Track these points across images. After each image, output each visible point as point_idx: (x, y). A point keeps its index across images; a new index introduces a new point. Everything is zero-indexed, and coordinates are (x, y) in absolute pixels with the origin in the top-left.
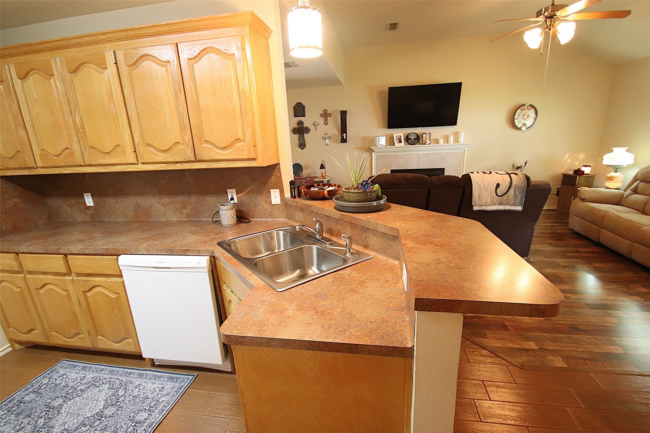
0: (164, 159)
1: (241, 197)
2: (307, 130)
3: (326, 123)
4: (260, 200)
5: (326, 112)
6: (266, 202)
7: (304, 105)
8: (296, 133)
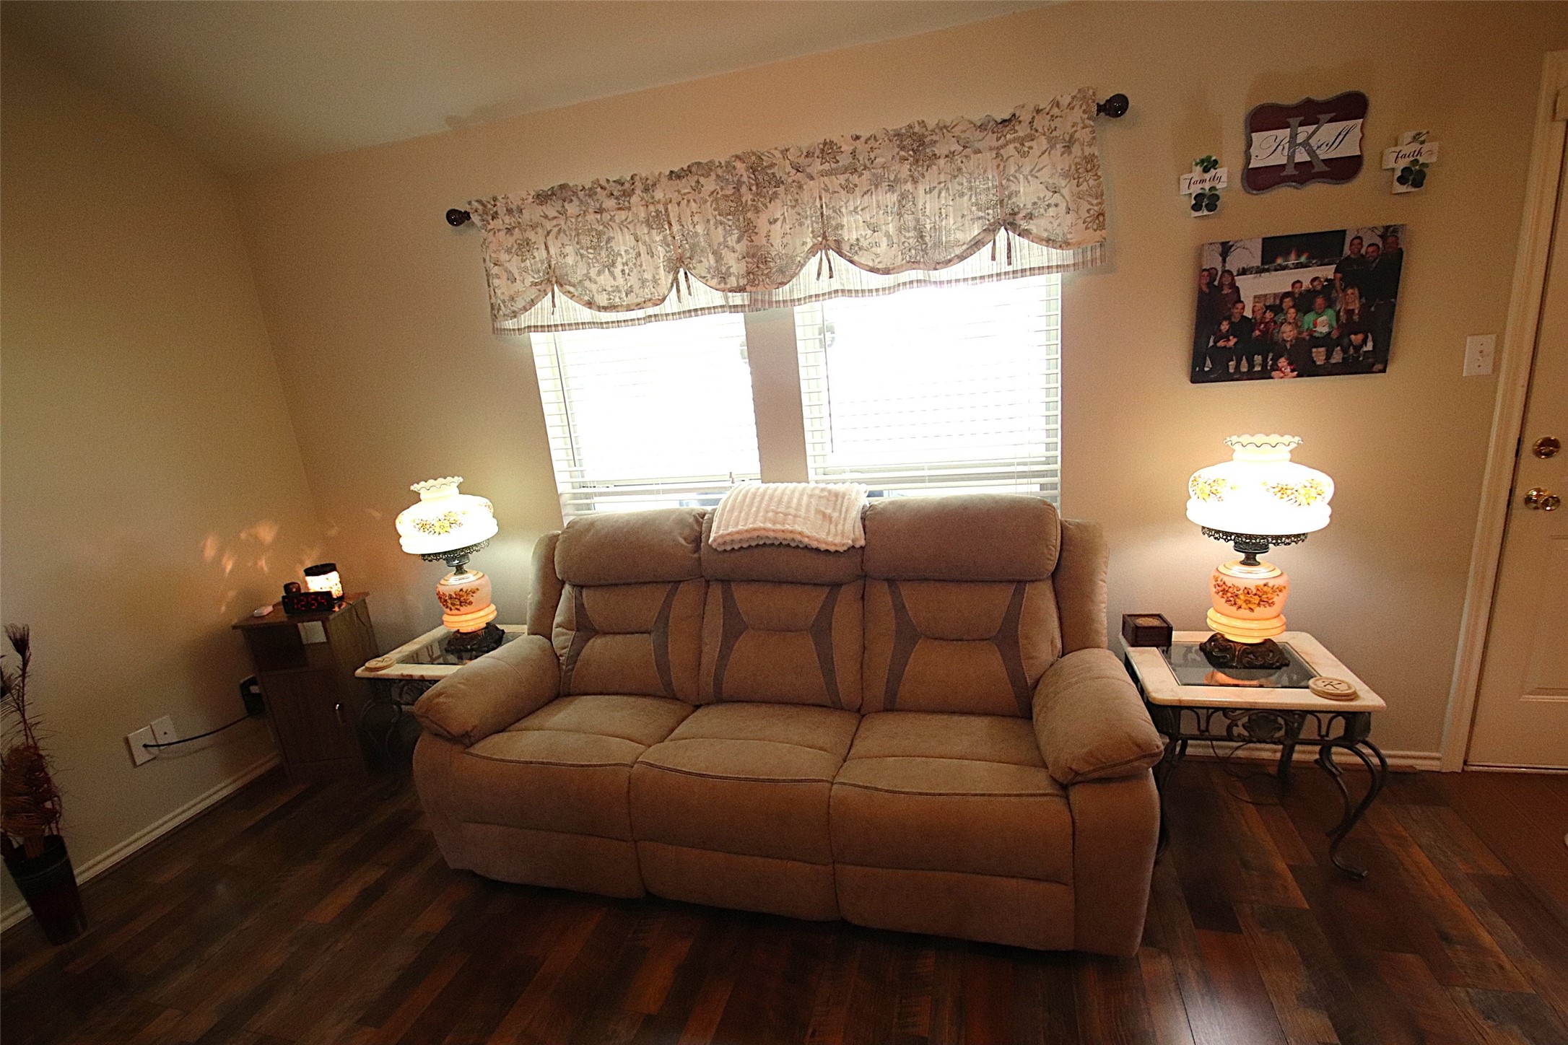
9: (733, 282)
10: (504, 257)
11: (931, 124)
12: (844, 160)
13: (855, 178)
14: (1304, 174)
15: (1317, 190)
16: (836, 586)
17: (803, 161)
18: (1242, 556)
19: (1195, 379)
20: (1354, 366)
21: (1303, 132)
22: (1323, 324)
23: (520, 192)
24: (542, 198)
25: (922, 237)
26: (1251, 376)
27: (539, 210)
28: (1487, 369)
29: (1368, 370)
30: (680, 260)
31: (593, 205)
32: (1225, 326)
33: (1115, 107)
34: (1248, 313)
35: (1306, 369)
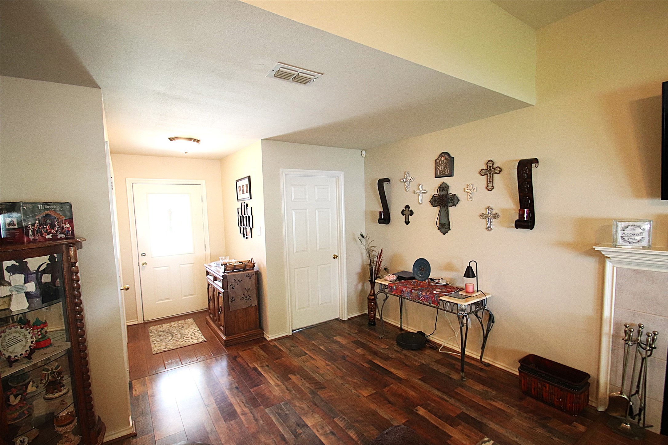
2: (454, 200)
3: (490, 187)
5: (490, 164)
7: (452, 156)
8: (436, 205)
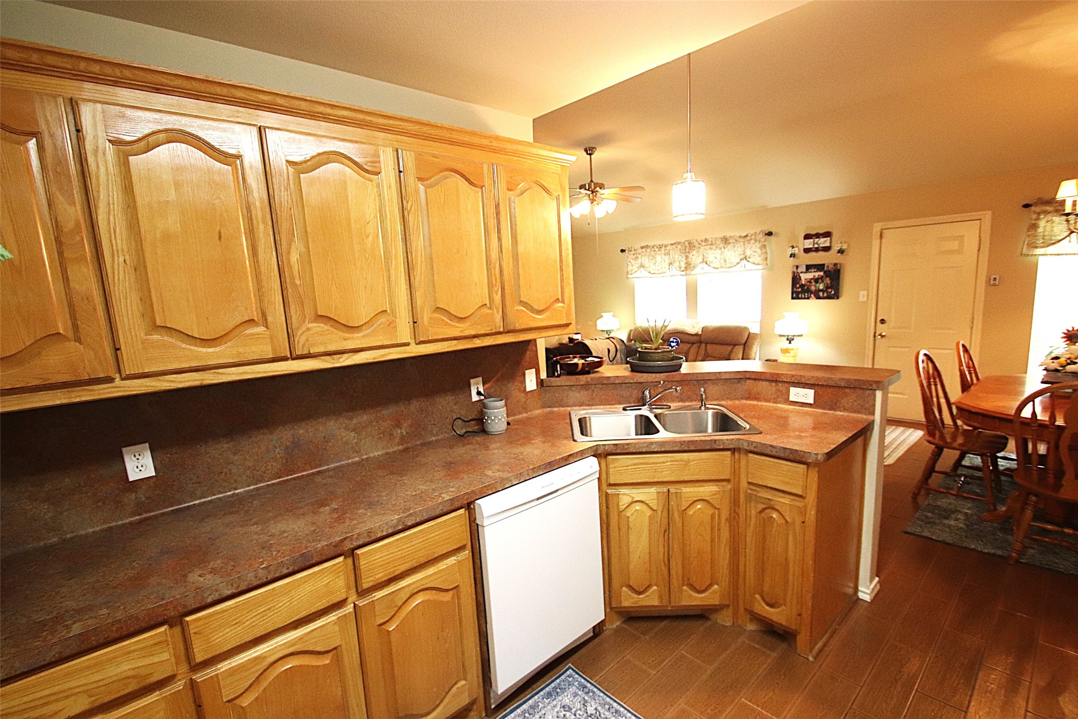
0: (461, 332)
1: (489, 388)
4: (512, 388)
6: (519, 390)
9: (682, 269)
10: (631, 260)
11: (728, 236)
12: (709, 243)
13: (712, 247)
14: (817, 250)
15: (821, 253)
16: (693, 343)
17: (700, 242)
18: (788, 342)
19: (793, 298)
20: (829, 297)
21: (816, 240)
22: (821, 287)
23: (638, 246)
24: (642, 248)
25: (725, 261)
26: (805, 298)
27: (641, 250)
28: (865, 299)
29: (833, 298)
30: (671, 263)
31: (653, 249)
32: (798, 286)
33: (770, 234)
34: (803, 283)
35: (818, 298)
